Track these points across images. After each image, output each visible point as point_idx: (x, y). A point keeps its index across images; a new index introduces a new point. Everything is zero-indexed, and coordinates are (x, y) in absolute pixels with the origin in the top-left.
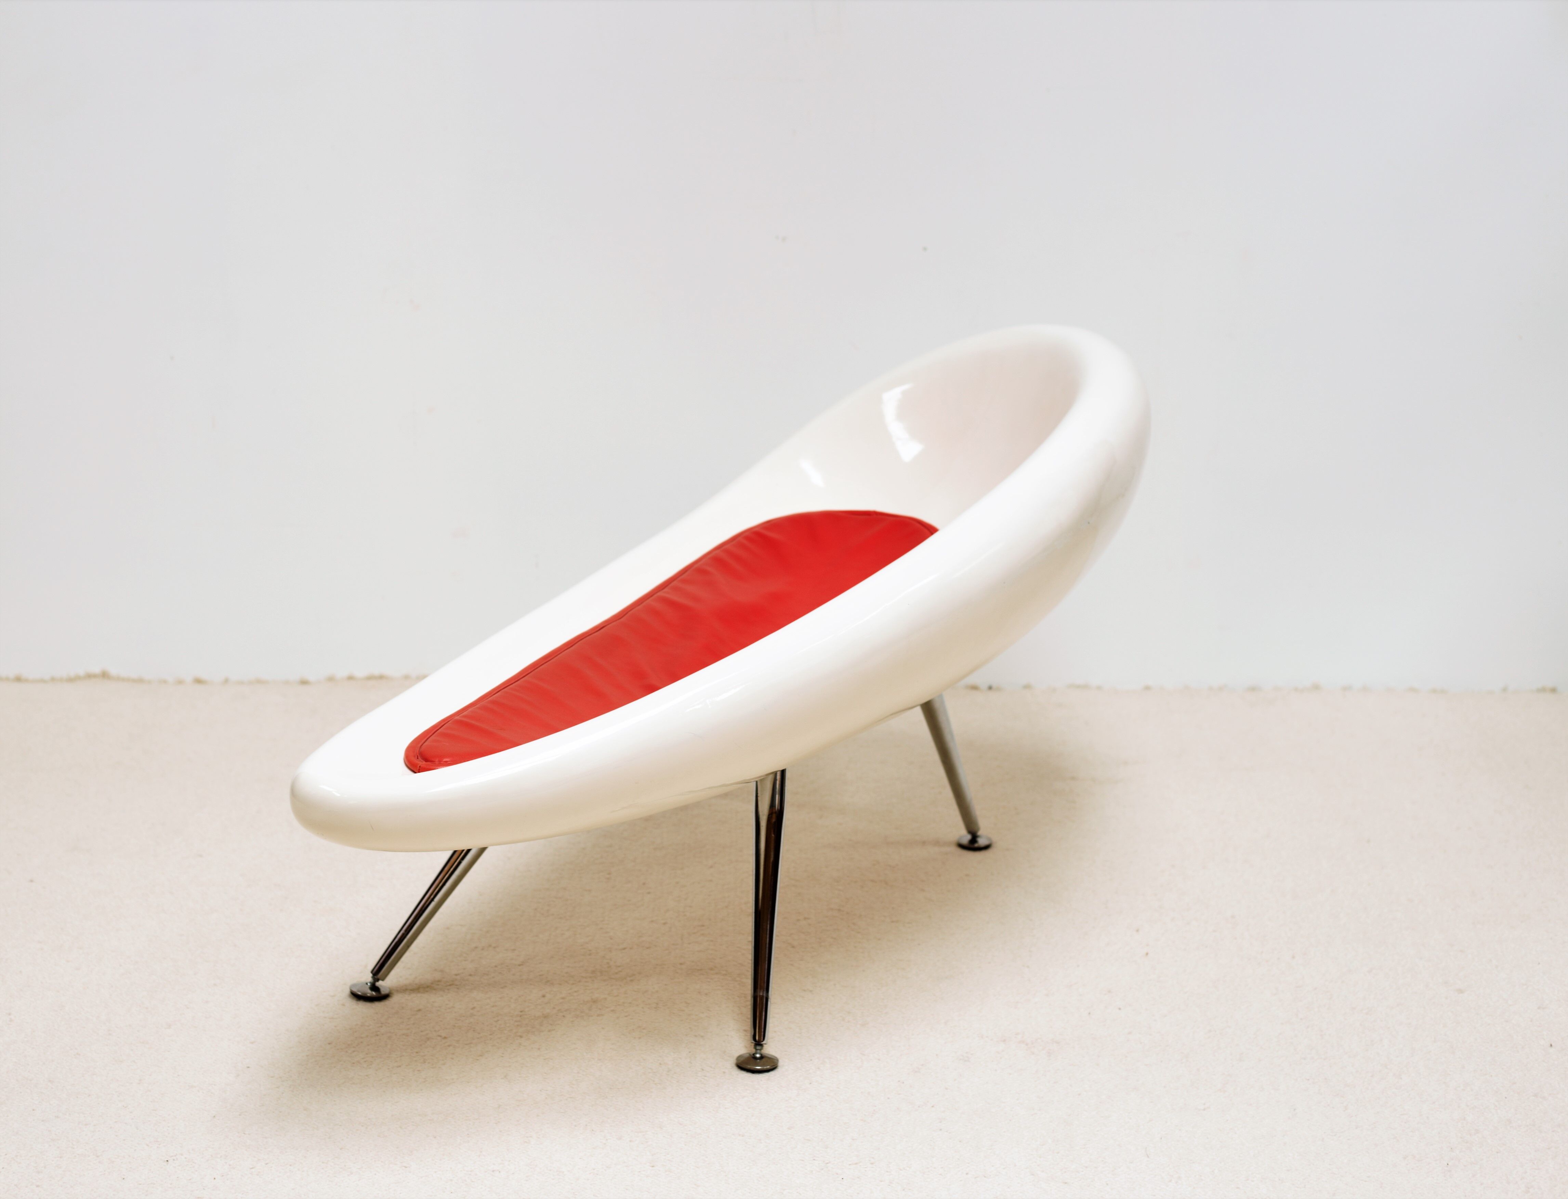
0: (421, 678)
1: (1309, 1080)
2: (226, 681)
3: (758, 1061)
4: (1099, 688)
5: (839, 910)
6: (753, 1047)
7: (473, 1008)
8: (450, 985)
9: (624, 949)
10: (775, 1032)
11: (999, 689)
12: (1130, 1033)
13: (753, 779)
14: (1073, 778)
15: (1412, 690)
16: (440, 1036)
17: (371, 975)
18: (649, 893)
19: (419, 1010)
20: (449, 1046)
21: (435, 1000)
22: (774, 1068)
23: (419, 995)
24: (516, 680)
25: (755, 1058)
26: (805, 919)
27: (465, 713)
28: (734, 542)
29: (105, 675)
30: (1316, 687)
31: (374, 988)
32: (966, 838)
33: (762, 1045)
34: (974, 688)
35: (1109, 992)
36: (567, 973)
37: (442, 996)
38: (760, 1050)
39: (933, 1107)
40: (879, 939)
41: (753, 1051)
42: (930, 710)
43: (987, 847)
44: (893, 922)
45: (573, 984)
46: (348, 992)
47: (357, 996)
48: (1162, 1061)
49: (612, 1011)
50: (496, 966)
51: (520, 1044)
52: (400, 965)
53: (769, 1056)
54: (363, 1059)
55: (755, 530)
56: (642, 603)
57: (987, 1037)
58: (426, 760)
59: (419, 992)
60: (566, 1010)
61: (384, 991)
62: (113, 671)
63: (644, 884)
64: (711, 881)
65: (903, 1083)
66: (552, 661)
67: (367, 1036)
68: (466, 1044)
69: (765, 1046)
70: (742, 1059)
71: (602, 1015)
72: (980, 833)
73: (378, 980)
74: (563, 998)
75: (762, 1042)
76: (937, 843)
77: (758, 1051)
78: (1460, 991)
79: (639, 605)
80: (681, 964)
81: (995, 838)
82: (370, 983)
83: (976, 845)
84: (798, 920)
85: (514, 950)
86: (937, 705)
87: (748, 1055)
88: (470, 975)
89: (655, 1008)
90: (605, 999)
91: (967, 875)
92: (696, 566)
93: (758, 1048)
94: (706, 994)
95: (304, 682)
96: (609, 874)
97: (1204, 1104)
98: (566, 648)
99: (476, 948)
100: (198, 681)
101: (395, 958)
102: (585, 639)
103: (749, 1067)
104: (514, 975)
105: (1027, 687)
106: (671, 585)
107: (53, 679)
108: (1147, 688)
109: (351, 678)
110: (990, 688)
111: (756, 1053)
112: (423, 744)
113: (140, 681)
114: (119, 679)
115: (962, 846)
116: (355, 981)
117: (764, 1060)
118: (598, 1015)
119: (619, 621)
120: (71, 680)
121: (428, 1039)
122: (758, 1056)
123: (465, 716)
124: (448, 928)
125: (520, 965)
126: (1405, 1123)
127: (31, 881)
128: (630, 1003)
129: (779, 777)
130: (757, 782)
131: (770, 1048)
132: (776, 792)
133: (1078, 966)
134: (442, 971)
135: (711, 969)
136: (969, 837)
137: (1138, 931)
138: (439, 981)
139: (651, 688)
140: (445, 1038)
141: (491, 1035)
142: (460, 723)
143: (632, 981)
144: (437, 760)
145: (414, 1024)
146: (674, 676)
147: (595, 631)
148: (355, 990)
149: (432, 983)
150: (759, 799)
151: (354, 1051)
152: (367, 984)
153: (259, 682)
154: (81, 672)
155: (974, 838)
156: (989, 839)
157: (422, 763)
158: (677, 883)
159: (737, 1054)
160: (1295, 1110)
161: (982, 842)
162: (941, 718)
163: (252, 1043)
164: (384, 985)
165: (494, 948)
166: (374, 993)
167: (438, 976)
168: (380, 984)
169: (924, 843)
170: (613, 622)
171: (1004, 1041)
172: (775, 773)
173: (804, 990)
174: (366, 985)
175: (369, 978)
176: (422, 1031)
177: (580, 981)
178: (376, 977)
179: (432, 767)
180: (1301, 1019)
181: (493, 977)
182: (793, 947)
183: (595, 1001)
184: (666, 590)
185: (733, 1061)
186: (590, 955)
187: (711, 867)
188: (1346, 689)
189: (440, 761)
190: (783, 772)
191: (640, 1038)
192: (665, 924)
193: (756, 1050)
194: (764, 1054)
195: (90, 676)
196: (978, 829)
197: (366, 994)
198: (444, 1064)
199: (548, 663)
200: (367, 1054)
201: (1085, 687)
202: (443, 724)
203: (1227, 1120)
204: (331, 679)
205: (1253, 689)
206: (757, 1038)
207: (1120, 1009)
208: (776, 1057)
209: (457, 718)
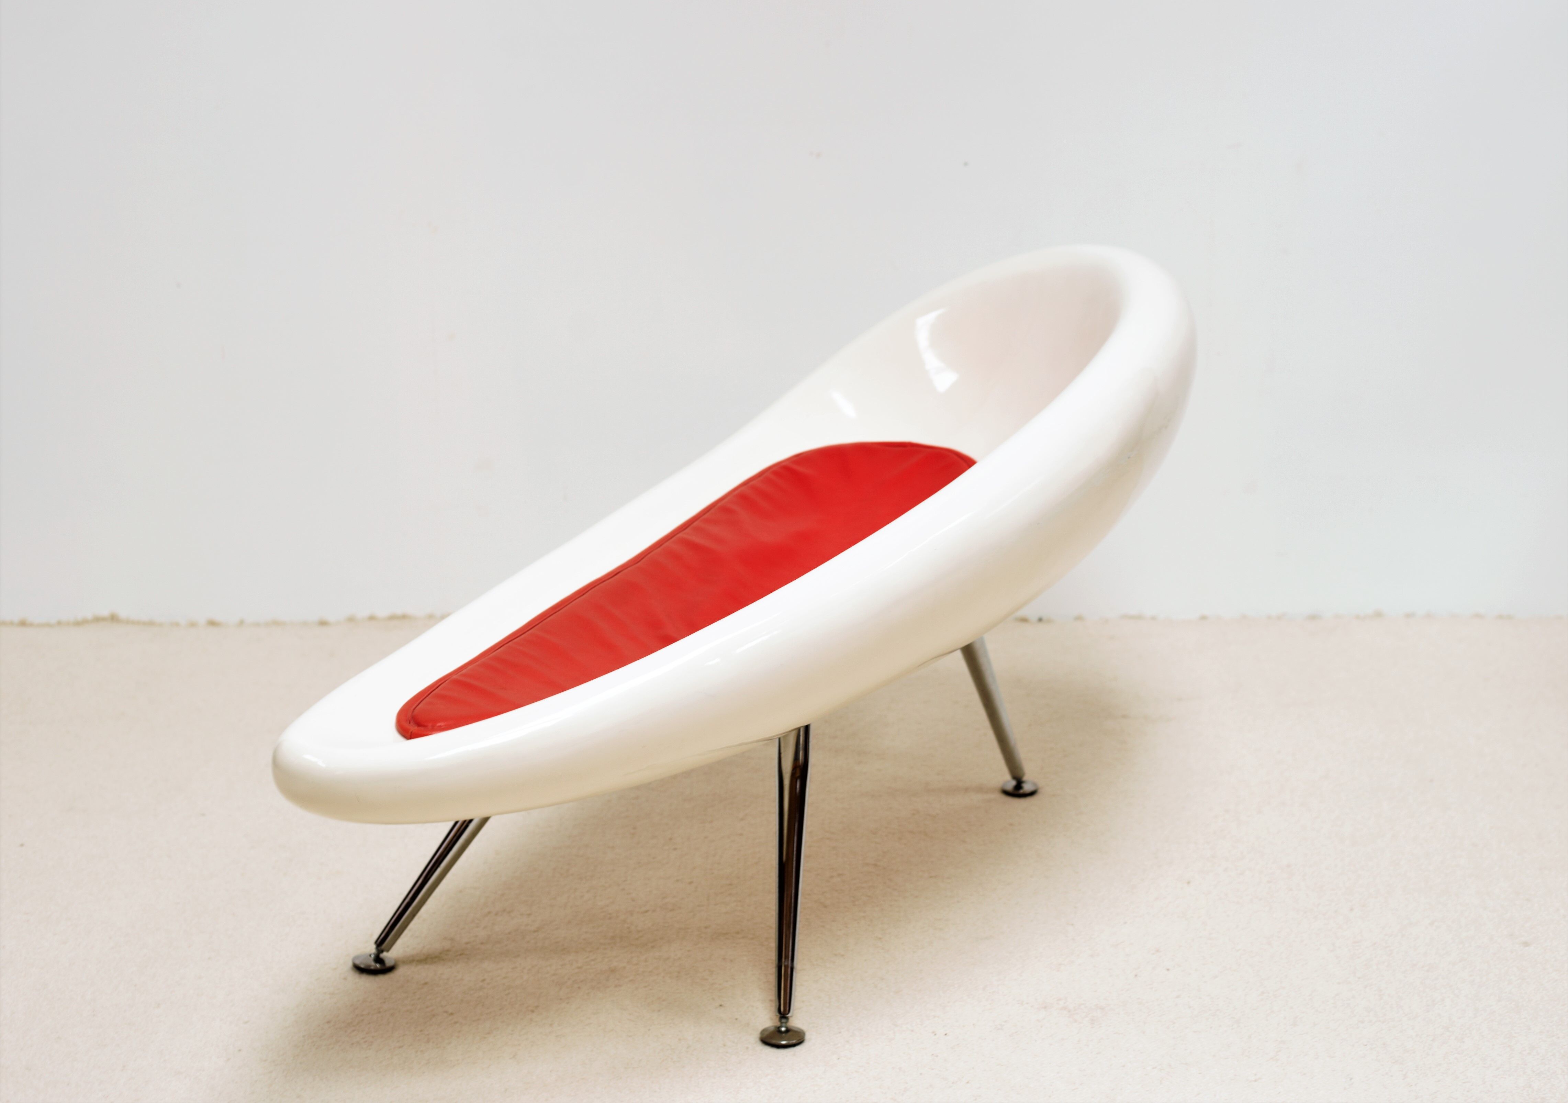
0: (443, 617)
1: (1366, 1045)
2: (241, 623)
3: (784, 1035)
4: (1153, 618)
5: (875, 865)
6: (777, 1019)
7: (483, 980)
8: (461, 955)
9: (647, 911)
10: (803, 1001)
11: (1049, 621)
12: (1178, 997)
13: (776, 736)
14: (1124, 717)
15: (1478, 616)
16: (446, 1012)
17: (374, 946)
18: (675, 849)
19: (426, 983)
20: (456, 1023)
21: (443, 971)
22: (800, 1042)
23: (426, 966)
24: (522, 633)
25: (779, 1031)
26: (839, 875)
27: (464, 671)
28: (761, 478)
29: (114, 618)
30: (1378, 615)
31: (378, 959)
32: (1011, 784)
33: (787, 1018)
34: (1024, 620)
35: (1158, 951)
36: (584, 939)
37: (451, 967)
38: (786, 1023)
39: (968, 1082)
40: (917, 897)
41: (778, 1024)
42: (970, 653)
43: (1032, 794)
44: (931, 877)
45: (590, 952)
46: (350, 964)
47: (361, 969)
48: (1211, 1028)
49: (631, 981)
50: (510, 933)
51: (531, 1020)
52: (407, 933)
53: (796, 1030)
54: (363, 1038)
55: (784, 464)
56: (661, 545)
57: (1027, 1003)
58: (419, 724)
59: (426, 963)
60: (582, 981)
61: (389, 963)
62: (123, 614)
63: (671, 839)
64: (741, 835)
65: (937, 1056)
66: (559, 612)
67: (369, 1014)
68: (474, 1021)
69: (791, 1020)
70: (766, 1033)
71: (620, 986)
72: (1025, 778)
73: (382, 951)
74: (579, 968)
75: (788, 1014)
76: (980, 789)
77: (784, 1025)
78: (1526, 944)
79: (658, 548)
80: (706, 928)
81: (1041, 783)
82: (374, 954)
83: (1021, 791)
84: (832, 877)
85: (530, 915)
86: (977, 646)
87: (773, 1029)
88: (482, 943)
89: (677, 977)
90: (624, 968)
91: (1011, 825)
92: (719, 504)
93: (784, 1020)
94: (731, 961)
95: (323, 623)
96: (635, 828)
97: (1256, 1075)
98: (578, 596)
99: (489, 913)
100: (212, 623)
101: (400, 927)
102: (597, 587)
103: (774, 1041)
104: (528, 942)
105: (1079, 618)
106: (692, 525)
107: (59, 623)
108: (1203, 618)
109: (372, 618)
110: (1040, 620)
111: (781, 1027)
112: (416, 707)
113: (150, 624)
114: (129, 622)
115: (1006, 793)
116: (358, 953)
117: (790, 1033)
118: (616, 986)
119: (635, 566)
120: (78, 624)
121: (434, 1016)
122: (783, 1029)
123: (464, 675)
124: (461, 892)
125: (535, 931)
126: (1468, 1091)
127: (22, 845)
128: (650, 972)
129: (802, 733)
130: (779, 739)
131: (797, 1020)
132: (799, 748)
133: (1125, 923)
134: (452, 940)
135: (738, 933)
136: (1013, 783)
137: (1188, 883)
138: (448, 951)
139: (668, 640)
140: (452, 1014)
141: (500, 1009)
142: (457, 682)
143: (653, 947)
144: (430, 725)
145: (419, 999)
146: (693, 627)
147: (610, 576)
148: (358, 962)
149: (441, 953)
150: (782, 755)
151: (354, 1031)
152: (370, 955)
153: (276, 623)
154: (89, 616)
155: (1019, 784)
156: (1035, 784)
157: (414, 728)
158: (706, 837)
159: (761, 1028)
160: (1351, 1079)
161: (1027, 788)
162: (982, 661)
163: (246, 1023)
164: (389, 956)
165: (509, 912)
166: (378, 966)
167: (447, 945)
168: (384, 955)
169: (966, 790)
170: (631, 566)
171: (1045, 1007)
172: (799, 729)
173: (836, 955)
174: (369, 957)
175: (372, 949)
176: (427, 1007)
177: (598, 949)
178: (379, 948)
179: (426, 733)
180: (1359, 978)
181: (506, 945)
182: (825, 907)
183: (613, 971)
184: (687, 531)
185: (756, 1035)
186: (610, 918)
187: (742, 819)
188: (1409, 616)
189: (433, 726)
190: (807, 728)
191: (659, 1011)
192: (691, 883)
193: (782, 1023)
194: (790, 1027)
195: (98, 620)
196: (1023, 774)
197: (370, 966)
198: (449, 1043)
199: (557, 614)
200: (367, 1033)
201: (1139, 617)
202: (439, 684)
203: (1280, 1092)
204: (351, 619)
205: (1313, 617)
206: (782, 1009)
207: (1168, 970)
208: (802, 1030)
209: (455, 677)
